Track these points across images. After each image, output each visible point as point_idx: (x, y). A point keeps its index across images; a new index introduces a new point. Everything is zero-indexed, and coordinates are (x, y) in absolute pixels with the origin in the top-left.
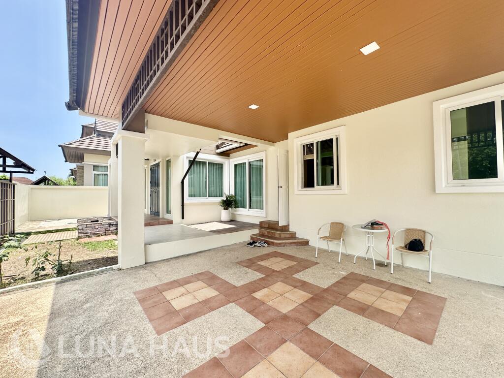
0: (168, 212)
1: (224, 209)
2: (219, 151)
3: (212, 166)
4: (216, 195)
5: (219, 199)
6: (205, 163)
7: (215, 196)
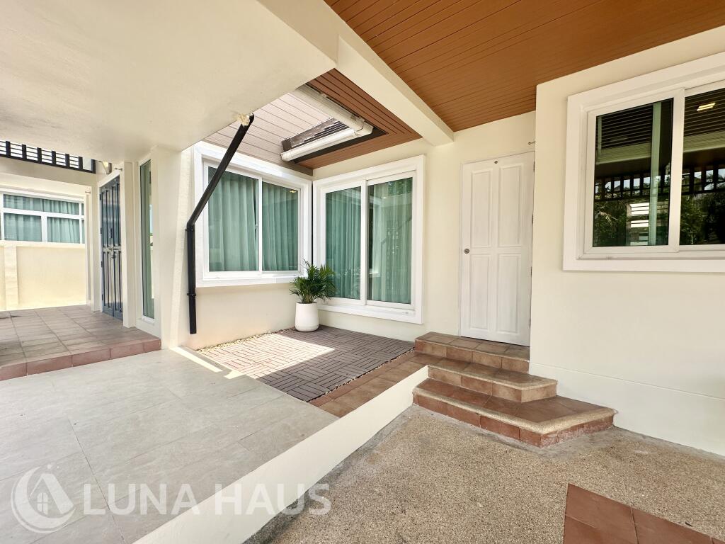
0: (149, 310)
1: (304, 302)
2: (289, 155)
3: (272, 192)
4: (283, 265)
5: (289, 277)
6: (255, 181)
7: (282, 268)
